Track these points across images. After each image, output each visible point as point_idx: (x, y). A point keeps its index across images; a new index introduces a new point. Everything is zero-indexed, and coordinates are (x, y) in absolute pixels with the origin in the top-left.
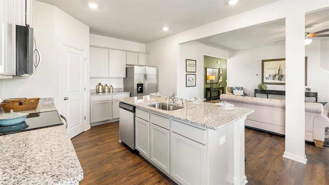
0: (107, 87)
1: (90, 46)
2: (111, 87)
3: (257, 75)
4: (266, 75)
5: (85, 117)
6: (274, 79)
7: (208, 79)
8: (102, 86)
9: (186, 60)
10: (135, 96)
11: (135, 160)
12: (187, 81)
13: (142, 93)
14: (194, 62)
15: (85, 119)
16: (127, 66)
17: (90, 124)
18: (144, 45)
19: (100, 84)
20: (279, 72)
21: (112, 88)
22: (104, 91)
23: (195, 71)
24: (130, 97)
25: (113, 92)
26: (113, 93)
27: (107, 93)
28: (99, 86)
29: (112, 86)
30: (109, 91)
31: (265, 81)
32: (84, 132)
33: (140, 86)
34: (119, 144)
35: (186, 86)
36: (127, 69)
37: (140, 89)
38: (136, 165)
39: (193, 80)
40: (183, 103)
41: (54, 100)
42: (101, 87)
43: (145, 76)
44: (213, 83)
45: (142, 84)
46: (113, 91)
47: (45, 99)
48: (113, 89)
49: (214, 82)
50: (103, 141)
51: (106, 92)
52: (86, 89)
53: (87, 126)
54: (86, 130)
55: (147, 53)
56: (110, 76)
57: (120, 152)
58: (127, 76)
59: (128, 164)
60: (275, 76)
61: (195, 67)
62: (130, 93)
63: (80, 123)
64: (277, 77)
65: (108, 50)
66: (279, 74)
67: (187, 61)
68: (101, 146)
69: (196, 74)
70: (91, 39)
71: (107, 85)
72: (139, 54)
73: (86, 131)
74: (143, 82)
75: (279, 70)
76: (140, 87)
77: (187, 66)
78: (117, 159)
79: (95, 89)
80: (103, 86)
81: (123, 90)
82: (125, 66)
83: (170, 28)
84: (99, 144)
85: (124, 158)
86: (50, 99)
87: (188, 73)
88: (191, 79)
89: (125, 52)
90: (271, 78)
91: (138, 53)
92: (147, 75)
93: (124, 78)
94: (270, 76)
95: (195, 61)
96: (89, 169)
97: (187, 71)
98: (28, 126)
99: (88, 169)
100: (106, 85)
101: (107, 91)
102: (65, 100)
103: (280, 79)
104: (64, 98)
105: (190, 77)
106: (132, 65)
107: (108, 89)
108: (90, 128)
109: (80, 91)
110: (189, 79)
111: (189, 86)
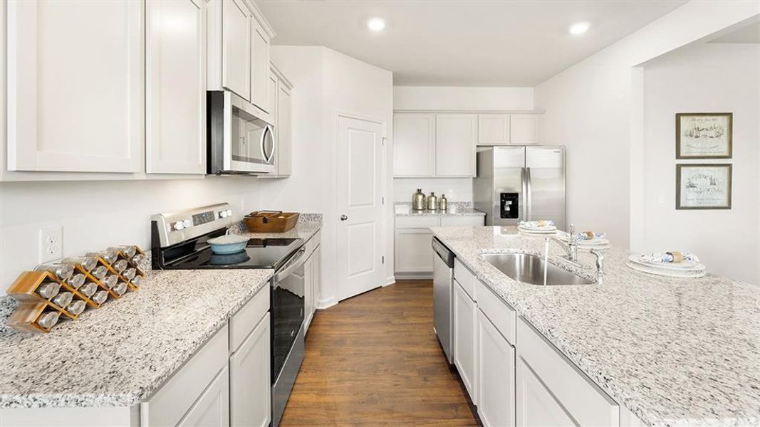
0: (433, 199)
1: (395, 112)
2: (443, 198)
5: (383, 258)
8: (424, 196)
9: (679, 115)
10: (496, 225)
11: (449, 392)
12: (683, 188)
13: (517, 217)
14: (723, 122)
15: (383, 262)
16: (481, 149)
17: (394, 274)
19: (419, 192)
21: (444, 200)
22: (427, 207)
23: (726, 154)
24: (485, 225)
25: (446, 209)
26: (446, 212)
27: (433, 212)
28: (417, 194)
29: (445, 197)
30: (439, 209)
32: (381, 287)
33: (510, 200)
34: (432, 337)
36: (481, 156)
37: (510, 206)
38: (444, 407)
39: (713, 183)
40: (598, 266)
41: (321, 219)
42: (420, 197)
43: (526, 174)
45: (517, 195)
46: (446, 207)
47: (310, 215)
48: (446, 203)
50: (404, 318)
51: (431, 210)
52: (385, 200)
53: (388, 276)
54: (385, 285)
55: (539, 112)
56: (440, 174)
57: (424, 355)
58: (481, 173)
59: (428, 396)
61: (725, 137)
62: (485, 217)
63: (372, 269)
65: (434, 115)
67: (683, 118)
68: (395, 329)
69: (730, 166)
72: (513, 116)
73: (385, 287)
74: (517, 190)
76: (510, 203)
77: (683, 139)
78: (411, 371)
79: (411, 201)
80: (426, 196)
81: (472, 206)
82: (475, 149)
84: (393, 322)
85: (426, 373)
86: (316, 217)
87: (686, 161)
88: (700, 183)
89: (474, 117)
91: (510, 113)
92: (531, 171)
93: (474, 178)
95: (726, 118)
96: (351, 371)
97: (682, 154)
98: (248, 259)
99: (350, 369)
100: (433, 194)
101: (433, 208)
102: (342, 219)
104: (340, 217)
105: (700, 176)
106: (492, 146)
107: (436, 202)
108: (394, 282)
109: (372, 204)
110: (694, 182)
111: (695, 208)
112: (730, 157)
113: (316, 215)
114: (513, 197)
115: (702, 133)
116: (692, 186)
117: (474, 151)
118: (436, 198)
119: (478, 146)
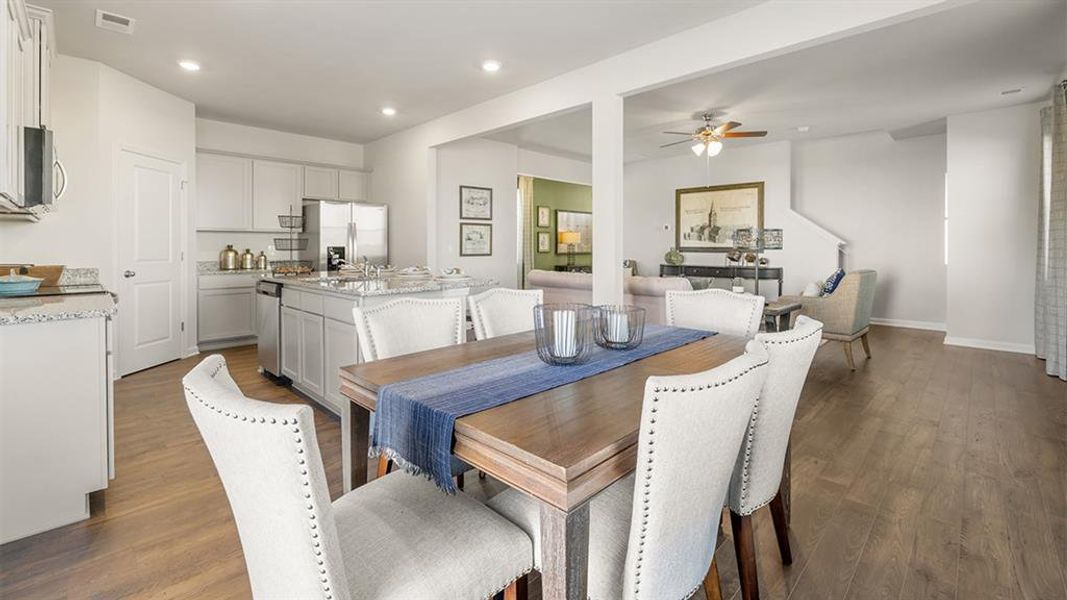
0: (249, 256)
1: (198, 150)
2: (262, 255)
3: (667, 228)
4: (685, 229)
5: (183, 324)
6: (700, 239)
7: (561, 243)
8: (236, 253)
9: (461, 187)
12: (464, 240)
14: (486, 194)
15: (183, 329)
16: (308, 203)
17: (198, 345)
18: (360, 147)
19: (230, 248)
20: (710, 221)
21: (263, 258)
22: (240, 266)
23: (489, 217)
27: (249, 270)
28: (226, 251)
29: (265, 254)
30: (256, 267)
31: (684, 243)
32: (179, 359)
33: (337, 253)
34: (257, 376)
35: (461, 255)
36: (307, 210)
39: (481, 238)
41: (97, 274)
42: (231, 254)
43: (352, 231)
44: (574, 254)
45: (343, 249)
47: (78, 270)
48: (265, 260)
49: (576, 250)
51: (246, 269)
52: (184, 257)
53: (189, 346)
54: (187, 357)
55: (367, 170)
56: (257, 227)
58: (306, 227)
60: (702, 229)
61: (488, 205)
63: (167, 338)
64: (706, 232)
65: (250, 160)
66: (710, 226)
67: (463, 189)
69: (491, 225)
70: (199, 132)
71: (251, 252)
72: (341, 171)
73: (185, 359)
74: (344, 244)
75: (710, 215)
76: (337, 256)
77: (464, 204)
79: (217, 260)
80: (240, 253)
82: (301, 202)
83: (399, 110)
86: (89, 272)
87: (465, 221)
88: (473, 236)
89: (299, 167)
90: (695, 235)
91: (338, 168)
92: (357, 228)
93: (299, 233)
94: (692, 230)
95: (489, 192)
97: (464, 215)
100: (248, 251)
101: (248, 267)
102: (127, 276)
103: (712, 238)
104: (123, 274)
105: (474, 232)
106: (319, 200)
107: (252, 260)
108: (198, 353)
109: (167, 260)
110: (471, 236)
111: (471, 255)
112: (490, 219)
113: (88, 270)
114: (341, 251)
115: (476, 201)
116: (469, 239)
117: (300, 204)
118: (252, 255)
119: (304, 199)
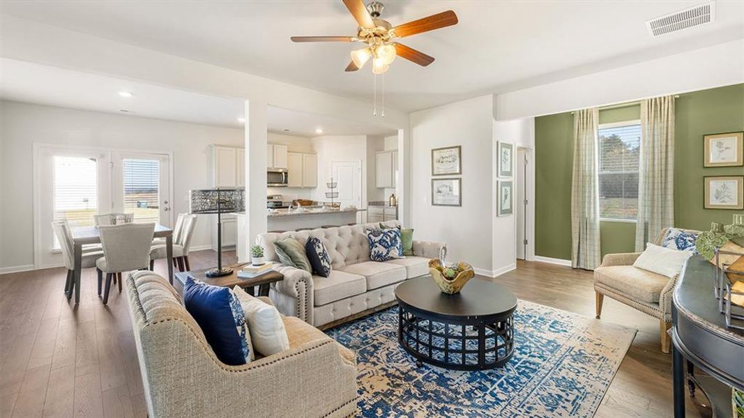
14: (456, 152)
35: (433, 204)
52: (360, 198)
69: (459, 179)
77: (436, 163)
87: (436, 178)
88: (443, 189)
97: (435, 173)
105: (444, 185)
111: (440, 205)
115: (445, 159)
116: (440, 192)
